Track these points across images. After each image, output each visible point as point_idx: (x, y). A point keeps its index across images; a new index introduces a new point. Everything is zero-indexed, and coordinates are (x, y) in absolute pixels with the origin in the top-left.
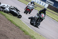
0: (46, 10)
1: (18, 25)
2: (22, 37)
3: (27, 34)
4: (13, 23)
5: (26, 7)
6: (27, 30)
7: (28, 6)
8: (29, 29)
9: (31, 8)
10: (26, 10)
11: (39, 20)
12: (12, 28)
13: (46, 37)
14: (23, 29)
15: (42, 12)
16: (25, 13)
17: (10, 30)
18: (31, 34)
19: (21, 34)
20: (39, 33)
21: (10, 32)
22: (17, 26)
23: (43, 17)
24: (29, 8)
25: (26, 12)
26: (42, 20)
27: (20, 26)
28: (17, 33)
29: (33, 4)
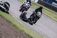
0: (42, 8)
1: (9, 20)
2: (13, 31)
3: (17, 28)
4: (4, 18)
5: (22, 5)
6: (18, 25)
7: (24, 4)
8: (19, 23)
9: (27, 6)
10: (22, 9)
11: (35, 18)
12: (3, 22)
14: (14, 24)
15: (38, 11)
16: (20, 11)
18: (22, 29)
19: (11, 29)
20: (29, 28)
21: (1, 26)
22: (7, 21)
23: (40, 16)
24: (25, 6)
25: (22, 10)
26: (39, 19)
27: (11, 21)
28: (7, 27)
29: (29, 2)
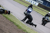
2: (16, 31)
3: (20, 28)
4: (8, 19)
8: (22, 24)
12: (7, 23)
13: (36, 31)
14: (17, 24)
17: (5, 25)
18: (24, 28)
19: (15, 28)
22: (11, 21)
27: (14, 22)
28: (11, 27)
